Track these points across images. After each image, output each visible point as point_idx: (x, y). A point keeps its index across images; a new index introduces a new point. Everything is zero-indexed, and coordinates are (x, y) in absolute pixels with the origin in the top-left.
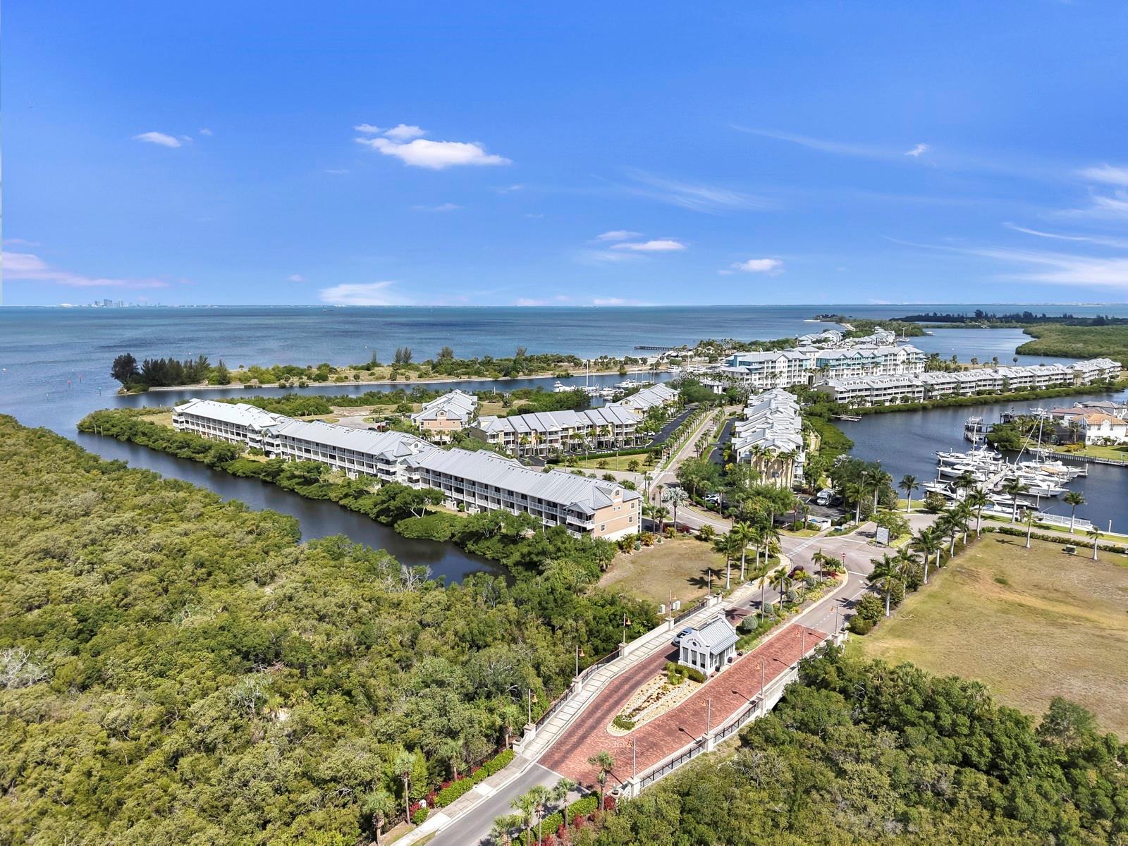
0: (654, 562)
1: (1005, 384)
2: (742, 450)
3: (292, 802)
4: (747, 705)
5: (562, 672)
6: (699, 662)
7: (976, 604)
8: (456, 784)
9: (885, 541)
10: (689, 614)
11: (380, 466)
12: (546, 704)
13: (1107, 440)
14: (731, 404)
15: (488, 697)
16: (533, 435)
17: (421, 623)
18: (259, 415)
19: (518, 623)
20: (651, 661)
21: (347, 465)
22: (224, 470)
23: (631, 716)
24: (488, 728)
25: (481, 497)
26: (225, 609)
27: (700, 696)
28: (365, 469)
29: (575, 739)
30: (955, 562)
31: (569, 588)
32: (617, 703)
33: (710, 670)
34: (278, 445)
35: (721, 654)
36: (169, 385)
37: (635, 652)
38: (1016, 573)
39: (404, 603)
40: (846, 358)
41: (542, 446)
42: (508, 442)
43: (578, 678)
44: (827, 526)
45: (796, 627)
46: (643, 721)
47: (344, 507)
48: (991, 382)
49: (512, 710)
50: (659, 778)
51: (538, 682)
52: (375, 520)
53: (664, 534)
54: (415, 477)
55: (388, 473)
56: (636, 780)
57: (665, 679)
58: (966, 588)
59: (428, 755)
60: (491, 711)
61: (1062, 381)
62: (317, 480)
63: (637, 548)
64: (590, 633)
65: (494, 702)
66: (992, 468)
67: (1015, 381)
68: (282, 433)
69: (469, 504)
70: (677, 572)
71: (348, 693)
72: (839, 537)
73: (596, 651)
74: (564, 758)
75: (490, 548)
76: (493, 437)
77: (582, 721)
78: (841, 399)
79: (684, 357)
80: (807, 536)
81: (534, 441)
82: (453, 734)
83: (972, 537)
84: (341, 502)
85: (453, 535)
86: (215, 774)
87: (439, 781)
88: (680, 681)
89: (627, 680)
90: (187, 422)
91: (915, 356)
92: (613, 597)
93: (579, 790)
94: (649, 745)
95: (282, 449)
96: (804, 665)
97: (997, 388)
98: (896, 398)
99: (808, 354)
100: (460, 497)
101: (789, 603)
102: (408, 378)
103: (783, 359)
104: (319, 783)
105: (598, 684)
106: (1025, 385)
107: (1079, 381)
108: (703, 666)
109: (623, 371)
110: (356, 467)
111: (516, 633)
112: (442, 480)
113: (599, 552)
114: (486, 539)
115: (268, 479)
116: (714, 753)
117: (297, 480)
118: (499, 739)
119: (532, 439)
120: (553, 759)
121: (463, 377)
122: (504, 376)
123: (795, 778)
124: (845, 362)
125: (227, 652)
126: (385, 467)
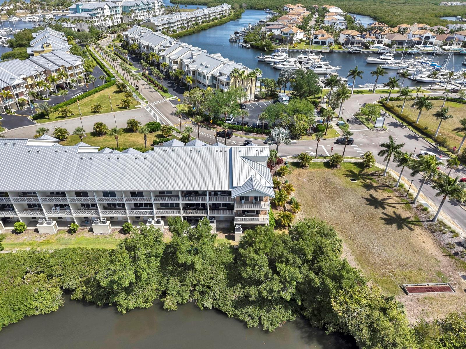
13: (300, 40)
40: (137, 5)
61: (222, 15)
67: (211, 15)
97: (207, 19)
99: (117, 3)
103: (106, 6)
124: (137, 7)
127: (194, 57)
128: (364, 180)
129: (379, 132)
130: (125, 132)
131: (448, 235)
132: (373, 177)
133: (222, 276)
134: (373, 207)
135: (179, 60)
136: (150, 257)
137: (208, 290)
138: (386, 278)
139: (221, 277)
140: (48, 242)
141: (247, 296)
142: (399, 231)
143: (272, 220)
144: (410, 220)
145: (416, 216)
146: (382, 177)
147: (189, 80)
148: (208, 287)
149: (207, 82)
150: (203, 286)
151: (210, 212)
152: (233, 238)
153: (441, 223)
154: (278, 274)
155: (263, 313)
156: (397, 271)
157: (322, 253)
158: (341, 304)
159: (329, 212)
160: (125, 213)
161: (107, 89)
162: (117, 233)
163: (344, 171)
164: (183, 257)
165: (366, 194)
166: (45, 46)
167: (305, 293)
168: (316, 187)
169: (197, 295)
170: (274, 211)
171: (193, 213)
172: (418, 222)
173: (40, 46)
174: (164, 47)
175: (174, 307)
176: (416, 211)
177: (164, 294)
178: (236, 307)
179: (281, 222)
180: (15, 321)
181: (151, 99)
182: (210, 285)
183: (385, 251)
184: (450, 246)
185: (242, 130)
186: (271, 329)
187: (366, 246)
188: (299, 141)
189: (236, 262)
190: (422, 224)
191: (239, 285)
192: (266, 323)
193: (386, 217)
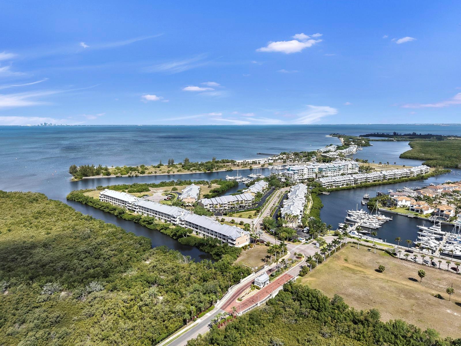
0: (253, 254)
1: (384, 178)
2: (283, 213)
3: (169, 316)
4: (269, 295)
5: (226, 287)
6: (259, 284)
7: (336, 267)
8: (202, 313)
9: (318, 247)
10: (259, 271)
11: (172, 219)
12: (222, 295)
13: (404, 206)
14: (287, 187)
15: (209, 293)
16: (219, 205)
17: (190, 273)
18: (130, 197)
19: (215, 274)
20: (248, 284)
21: (161, 217)
22: (121, 217)
23: (242, 298)
24: (209, 301)
25: (203, 231)
26: (138, 269)
27: (258, 293)
28: (167, 219)
29: (228, 303)
30: (336, 253)
31: (228, 263)
32: (239, 295)
33: (262, 286)
34: (137, 209)
35: (265, 282)
36: (89, 176)
37: (244, 282)
38: (351, 257)
39: (185, 268)
40: (329, 168)
41: (221, 208)
42: (211, 207)
43: (230, 289)
44: (304, 241)
45: (286, 274)
46: (244, 299)
47: (162, 233)
48: (379, 177)
49: (214, 297)
50: (246, 312)
51: (220, 290)
52: (172, 238)
53: (256, 244)
54: (183, 223)
55: (174, 221)
56: (241, 312)
57: (251, 289)
58: (336, 262)
59: (196, 307)
60: (209, 297)
61: (406, 175)
62: (152, 223)
63: (248, 249)
64: (233, 277)
65: (210, 295)
66: (363, 217)
67: (388, 176)
68: (139, 205)
69: (200, 233)
70: (258, 257)
71: (175, 292)
72: (306, 245)
73: (234, 281)
74: (226, 308)
75: (207, 249)
76: (206, 206)
77: (230, 299)
78: (324, 185)
79: (275, 160)
80: (297, 244)
81: (219, 207)
82: (201, 302)
83: (343, 245)
84: (161, 231)
85: (196, 244)
86: (152, 311)
87: (199, 312)
88: (254, 289)
89: (242, 289)
90: (104, 197)
91: (355, 165)
92: (239, 266)
93: (229, 314)
94: (245, 305)
95: (139, 210)
96: (285, 285)
97: (381, 179)
98: (344, 184)
99: (315, 166)
100: (197, 230)
101: (286, 267)
102: (174, 172)
103: (306, 168)
104: (174, 313)
105: (234, 290)
106: (392, 177)
107: (413, 175)
108: (260, 285)
109: (251, 168)
110: (164, 218)
111: (215, 276)
112: (191, 225)
113: (237, 252)
114: (206, 246)
115: (137, 222)
116: (259, 306)
117: (146, 223)
118: (211, 303)
119: (218, 206)
120: (223, 308)
121: (193, 171)
122: (208, 171)
123: (276, 312)
125: (145, 282)
126: (173, 219)
173: (248, 190)
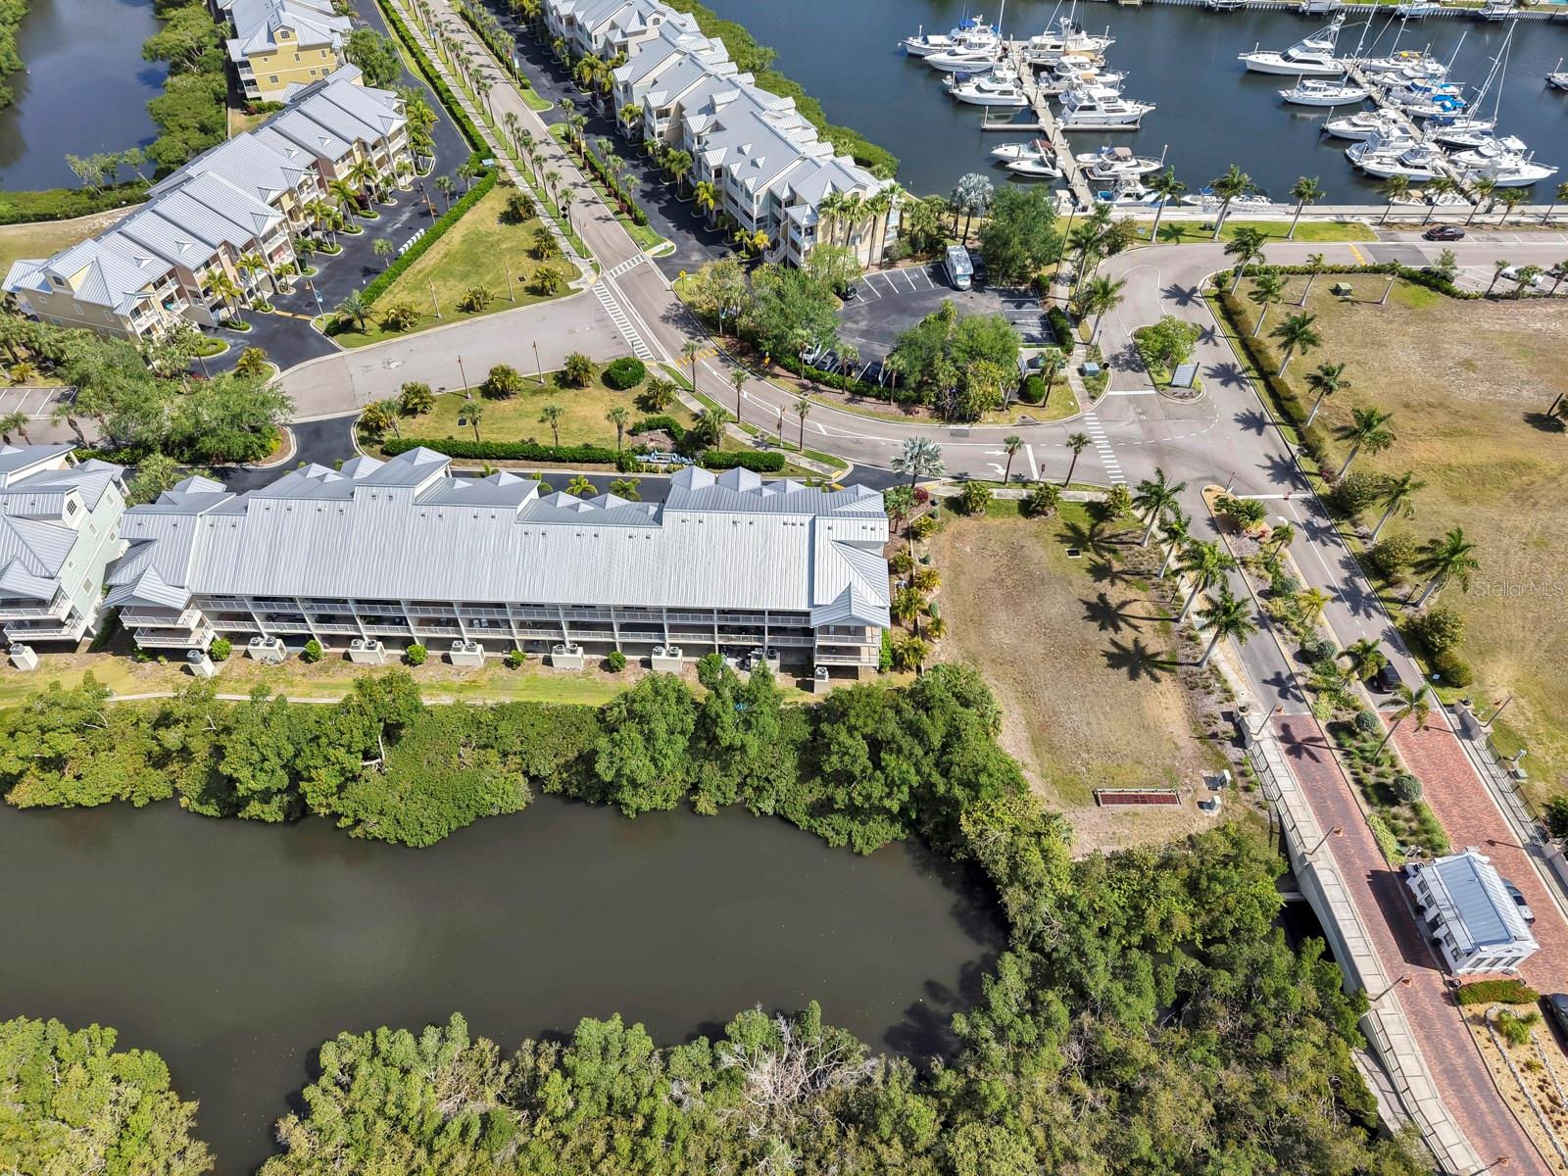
42: (171, 301)
72: (1108, 391)
76: (139, 314)
127: (718, 109)
128: (1098, 554)
129: (1179, 401)
130: (562, 387)
131: (1216, 696)
132: (1118, 547)
133: (790, 763)
134: (1095, 625)
135: (672, 106)
136: (673, 733)
137: (767, 785)
138: (1072, 776)
139: (788, 765)
140: (473, 685)
141: (831, 800)
142: (1131, 683)
143: (888, 653)
144: (1159, 659)
145: (1173, 653)
146: (1137, 548)
147: (706, 195)
148: (767, 779)
149: (756, 211)
150: (759, 778)
151: (770, 640)
152: (809, 687)
153: (1215, 671)
154: (883, 769)
155: (856, 826)
156: (1096, 764)
157: (959, 738)
158: (975, 823)
159: (1002, 633)
160: (613, 637)
161: (479, 204)
162: (597, 669)
163: (1060, 527)
164: (729, 735)
165: (1092, 589)
166: (277, 35)
167: (923, 800)
168: (988, 568)
169: (749, 792)
170: (896, 630)
171: (738, 639)
172: (1171, 665)
173: (263, 33)
174: (624, 35)
175: (713, 811)
176: (1175, 639)
177: (695, 788)
178: (812, 816)
179: (903, 659)
180: (466, 824)
181: (606, 253)
182: (771, 777)
183: (1088, 724)
184: (1210, 721)
185: (842, 387)
186: (866, 851)
187: (1055, 713)
188: (976, 427)
189: (815, 740)
190: (1178, 668)
191: (818, 780)
192: (859, 842)
193: (1116, 651)
